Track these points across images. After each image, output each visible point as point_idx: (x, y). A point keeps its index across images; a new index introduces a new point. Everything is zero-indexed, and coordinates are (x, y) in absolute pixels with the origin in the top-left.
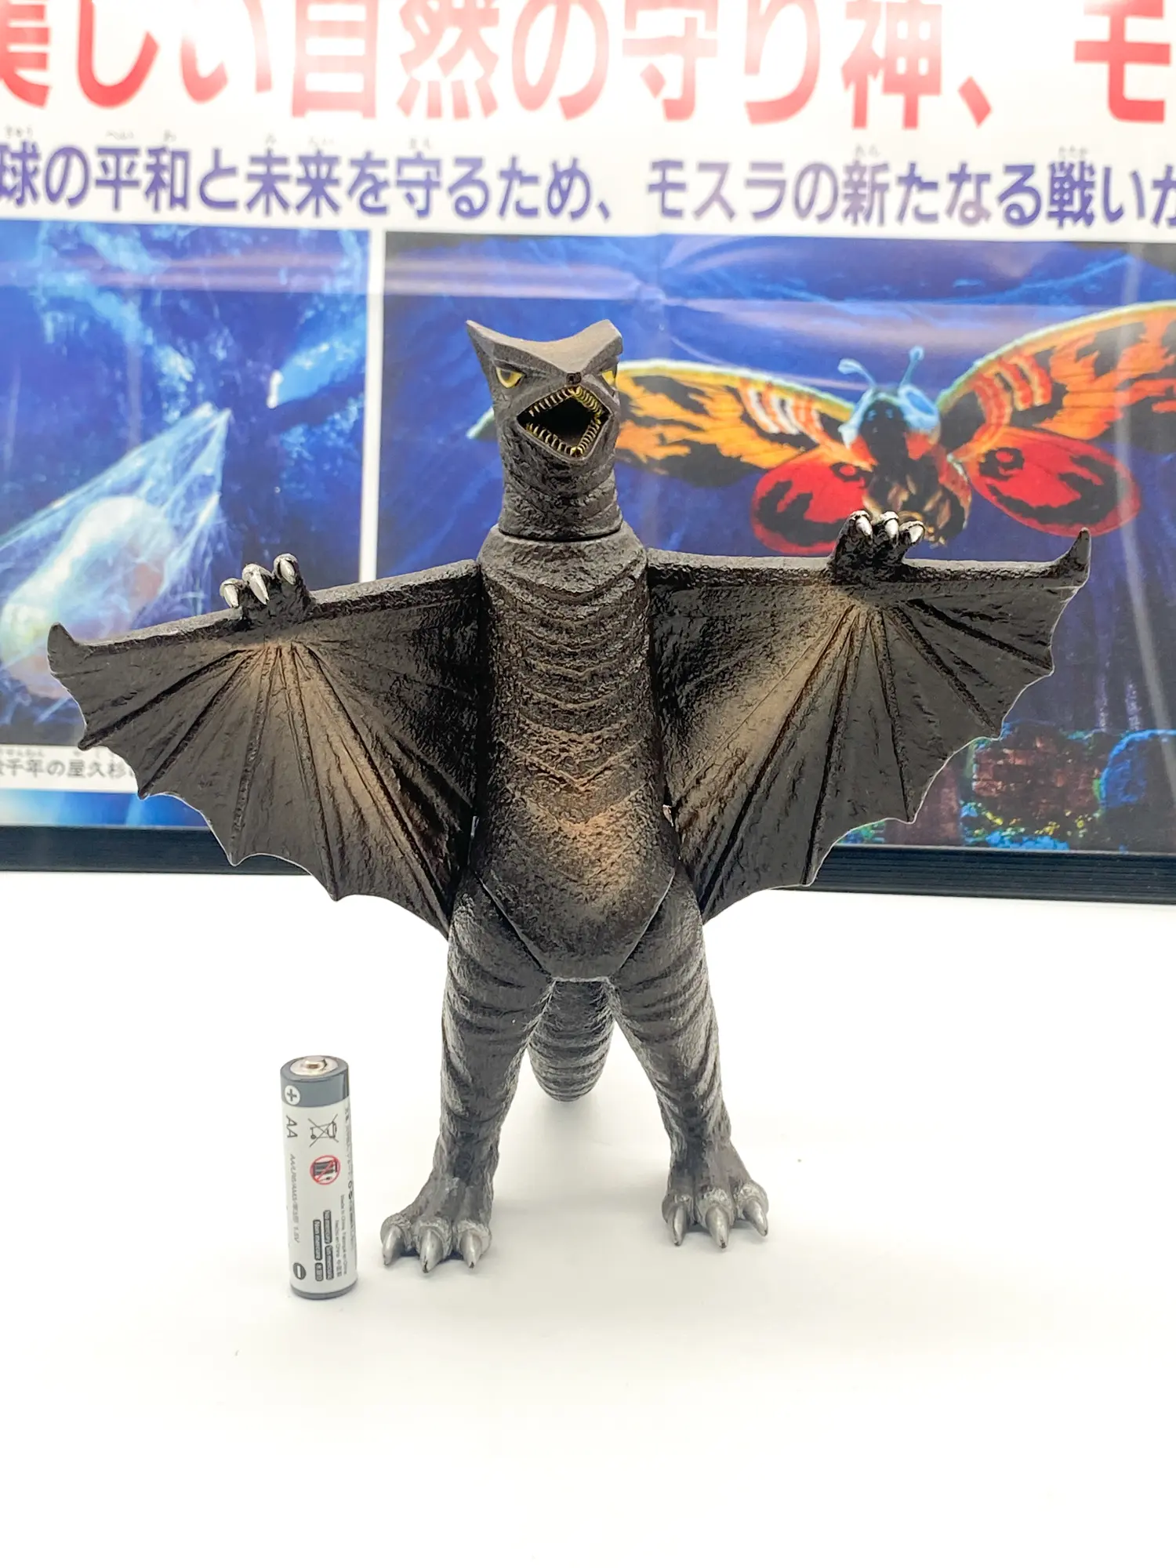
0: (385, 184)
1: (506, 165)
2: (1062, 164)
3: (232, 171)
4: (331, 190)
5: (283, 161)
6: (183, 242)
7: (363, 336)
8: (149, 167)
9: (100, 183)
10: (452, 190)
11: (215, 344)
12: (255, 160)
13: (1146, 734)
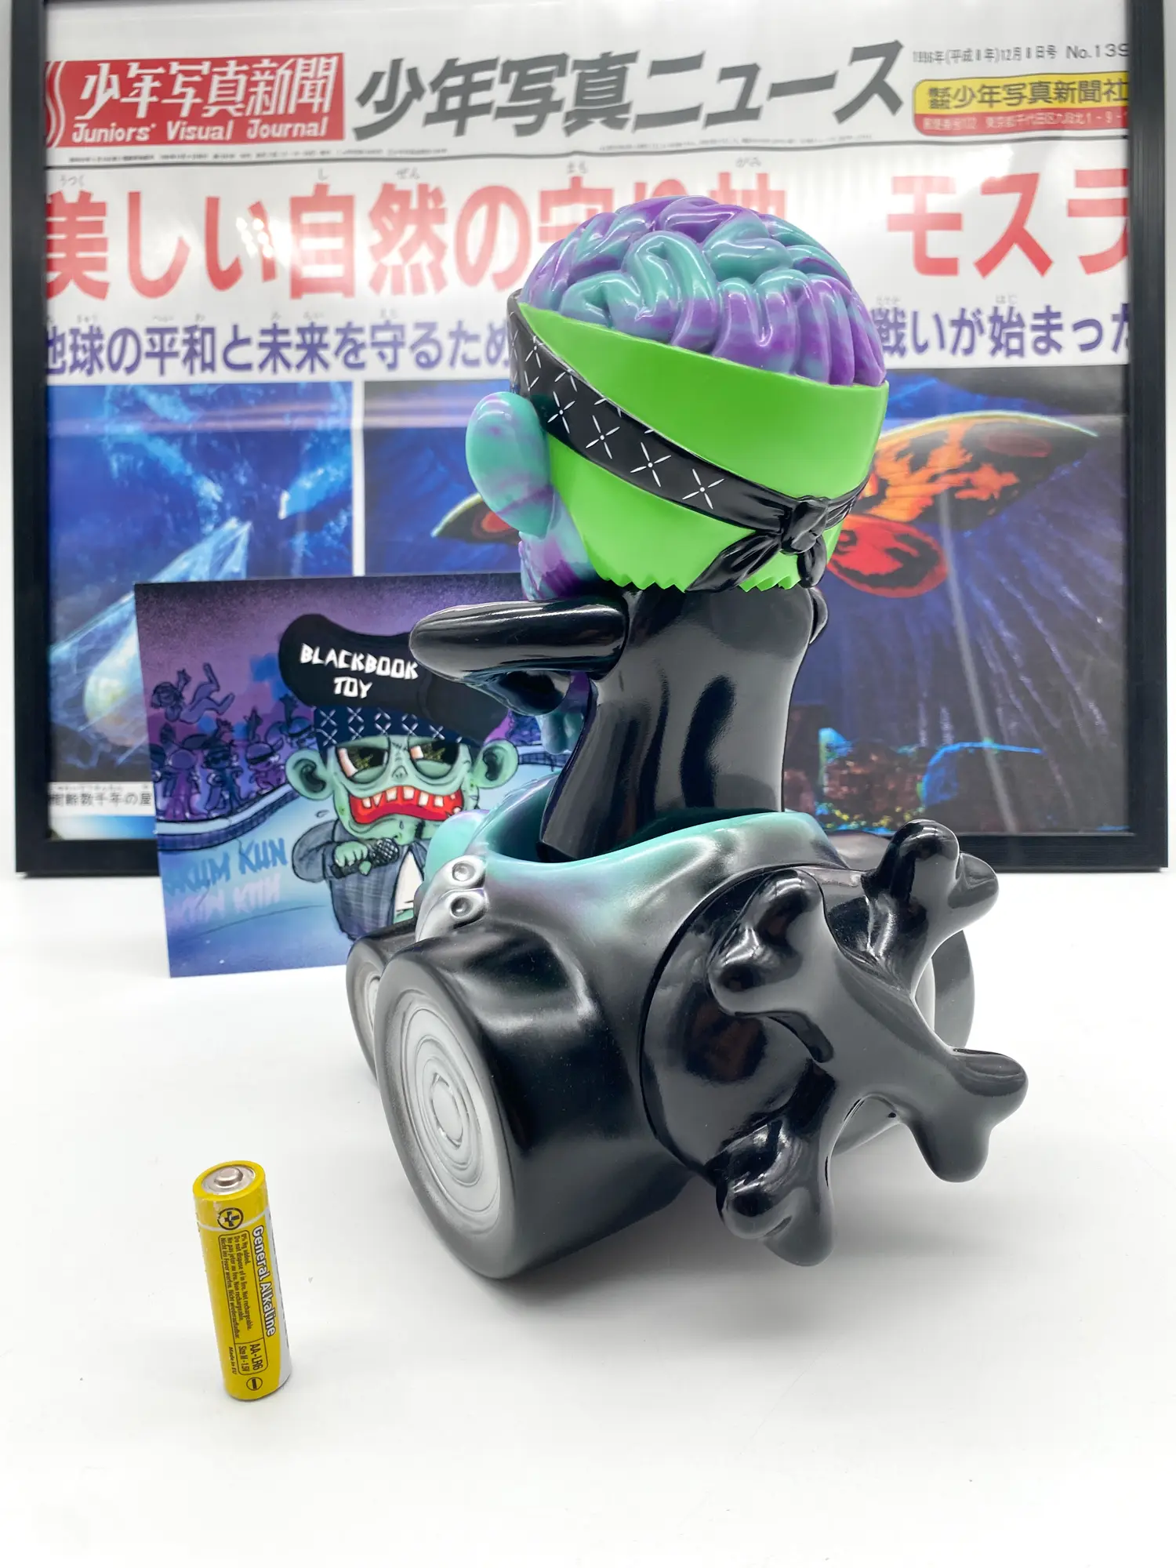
0: (362, 345)
1: (454, 327)
2: (880, 310)
3: (247, 341)
4: (323, 353)
5: (286, 332)
6: (212, 396)
7: (349, 461)
8: (185, 342)
9: (149, 355)
10: (413, 347)
11: (237, 472)
12: (264, 332)
13: (956, 747)
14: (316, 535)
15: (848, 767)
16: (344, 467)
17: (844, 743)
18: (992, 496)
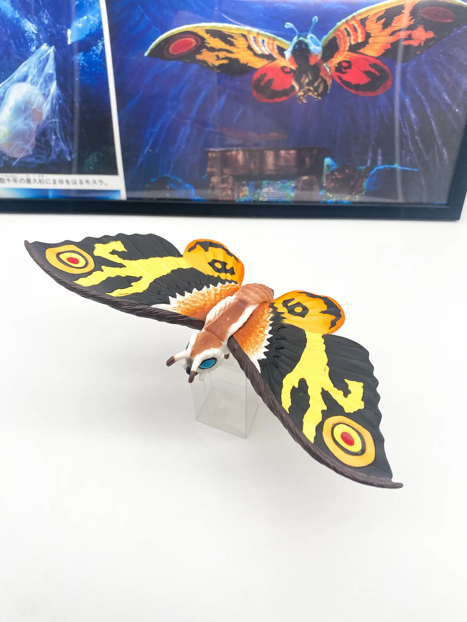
13: (382, 167)
14: (87, 54)
15: (335, 175)
16: (97, 15)
17: (334, 164)
18: (420, 44)
